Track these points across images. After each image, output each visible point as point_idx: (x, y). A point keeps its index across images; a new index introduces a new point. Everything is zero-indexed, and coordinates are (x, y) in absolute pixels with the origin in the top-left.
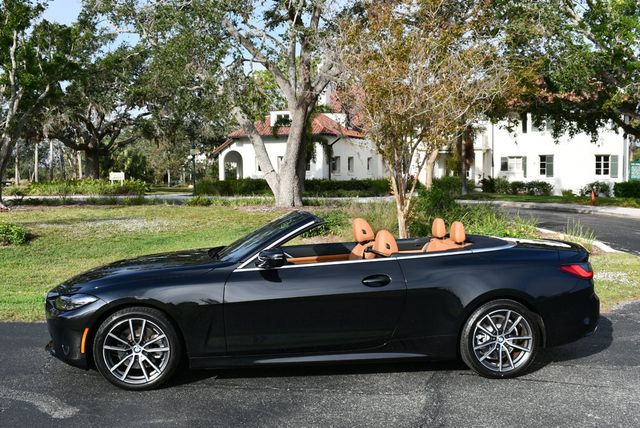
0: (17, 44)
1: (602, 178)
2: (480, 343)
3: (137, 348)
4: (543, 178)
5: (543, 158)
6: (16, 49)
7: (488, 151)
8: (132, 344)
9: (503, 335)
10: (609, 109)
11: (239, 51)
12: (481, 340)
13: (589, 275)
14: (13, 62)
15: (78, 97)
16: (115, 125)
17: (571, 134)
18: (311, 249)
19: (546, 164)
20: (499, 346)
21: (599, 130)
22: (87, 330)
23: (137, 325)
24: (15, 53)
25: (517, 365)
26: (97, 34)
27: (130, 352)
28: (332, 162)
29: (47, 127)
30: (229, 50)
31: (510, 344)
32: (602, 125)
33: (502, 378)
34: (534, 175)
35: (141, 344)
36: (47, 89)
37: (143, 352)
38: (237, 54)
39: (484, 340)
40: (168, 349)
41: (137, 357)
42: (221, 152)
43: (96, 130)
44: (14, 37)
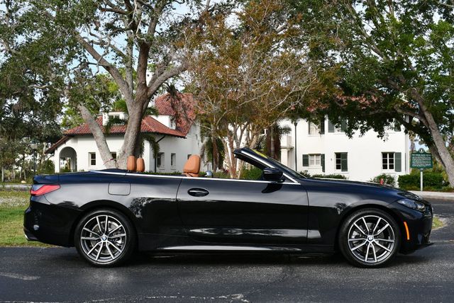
1: (389, 172)
4: (339, 172)
5: (338, 155)
7: (292, 149)
10: (393, 109)
11: (84, 56)
17: (362, 132)
19: (341, 160)
21: (386, 128)
28: (157, 156)
32: (388, 124)
34: (331, 169)
38: (83, 58)
42: (56, 148)
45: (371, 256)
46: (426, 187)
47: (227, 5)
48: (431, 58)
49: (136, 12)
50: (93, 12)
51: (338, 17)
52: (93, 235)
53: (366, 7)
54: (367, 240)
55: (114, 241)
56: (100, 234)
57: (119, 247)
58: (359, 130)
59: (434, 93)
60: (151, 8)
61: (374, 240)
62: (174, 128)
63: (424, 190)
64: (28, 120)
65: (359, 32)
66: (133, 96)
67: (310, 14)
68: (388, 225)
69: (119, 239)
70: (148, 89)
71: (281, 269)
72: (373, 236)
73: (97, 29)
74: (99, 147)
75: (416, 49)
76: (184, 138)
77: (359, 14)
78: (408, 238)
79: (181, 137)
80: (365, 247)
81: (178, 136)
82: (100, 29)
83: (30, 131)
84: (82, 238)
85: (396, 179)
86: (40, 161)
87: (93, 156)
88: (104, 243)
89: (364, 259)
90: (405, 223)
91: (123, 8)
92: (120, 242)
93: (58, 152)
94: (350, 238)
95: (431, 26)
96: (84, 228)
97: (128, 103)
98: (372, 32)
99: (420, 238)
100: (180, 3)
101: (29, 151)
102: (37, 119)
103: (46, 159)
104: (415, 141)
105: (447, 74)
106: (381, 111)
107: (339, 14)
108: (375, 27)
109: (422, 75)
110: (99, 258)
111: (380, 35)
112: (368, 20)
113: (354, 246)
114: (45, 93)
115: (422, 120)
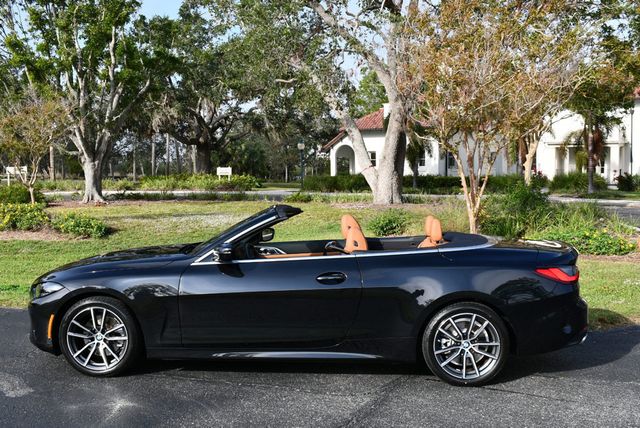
0: (116, 40)
2: (444, 347)
3: (99, 335)
6: (115, 44)
7: (626, 145)
8: (94, 332)
9: (469, 340)
11: (336, 42)
12: (446, 344)
13: (573, 279)
14: (112, 58)
15: (189, 91)
16: (226, 118)
18: (304, 245)
20: (463, 351)
22: (52, 316)
23: (98, 313)
24: (114, 49)
25: (482, 373)
26: (207, 27)
27: (93, 339)
29: (156, 121)
30: (325, 40)
31: (476, 350)
33: (467, 385)
35: (103, 332)
36: (148, 83)
37: (105, 340)
38: (334, 44)
39: (449, 344)
40: (126, 338)
41: (98, 344)
42: (332, 146)
43: (207, 125)
44: (113, 33)
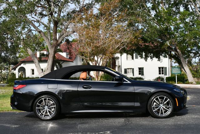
11: (30, 27)
19: (141, 70)
45: (162, 113)
46: (178, 82)
47: (92, 4)
48: (180, 26)
49: (53, 7)
50: (34, 8)
51: (140, 9)
52: (41, 107)
53: (152, 4)
54: (160, 106)
55: (50, 109)
56: (44, 106)
57: (53, 112)
58: (150, 58)
59: (181, 41)
60: (58, 5)
61: (163, 106)
62: (68, 58)
63: (177, 83)
64: (4, 55)
65: (149, 16)
66: (51, 44)
67: (128, 8)
68: (169, 100)
69: (52, 108)
70: (57, 41)
71: (123, 120)
72: (162, 104)
73: (35, 15)
74: (36, 67)
75: (174, 22)
76: (73, 62)
77: (149, 8)
78: (178, 105)
79: (71, 62)
80: (159, 110)
81: (70, 61)
82: (37, 15)
83: (5, 60)
84: (37, 108)
85: (165, 79)
86: (9, 73)
87: (33, 70)
88: (46, 110)
89: (159, 115)
90: (176, 99)
91: (46, 5)
92: (53, 109)
93: (17, 69)
94: (153, 106)
95: (179, 12)
96: (37, 104)
97: (49, 47)
98: (155, 15)
99: (182, 105)
100: (71, 3)
101: (4, 69)
102: (8, 55)
103: (12, 72)
104: (173, 62)
105: (187, 33)
106: (159, 49)
107: (140, 8)
108: (156, 13)
109: (176, 34)
110: (44, 117)
111: (158, 16)
112: (153, 10)
113: (155, 109)
114: (12, 43)
115: (176, 53)
